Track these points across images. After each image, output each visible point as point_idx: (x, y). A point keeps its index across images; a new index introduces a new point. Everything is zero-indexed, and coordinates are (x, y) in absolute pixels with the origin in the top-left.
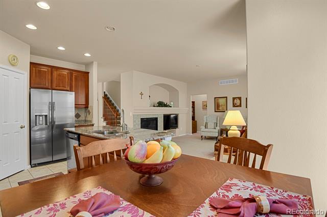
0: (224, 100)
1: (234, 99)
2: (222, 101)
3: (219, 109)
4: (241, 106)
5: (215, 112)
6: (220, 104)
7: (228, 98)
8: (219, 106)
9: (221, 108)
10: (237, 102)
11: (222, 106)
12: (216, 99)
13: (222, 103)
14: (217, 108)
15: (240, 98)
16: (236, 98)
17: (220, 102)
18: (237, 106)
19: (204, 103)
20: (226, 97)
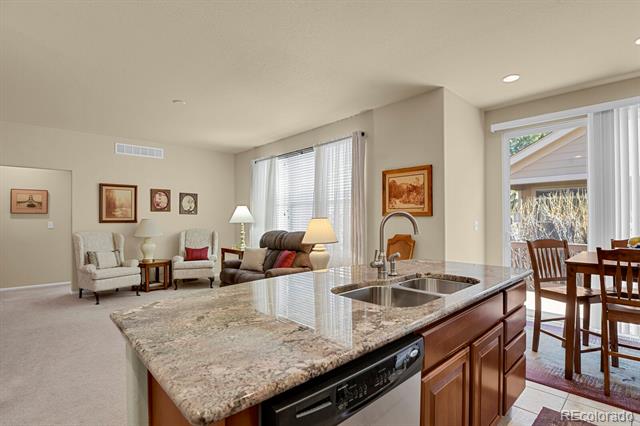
0: (129, 192)
1: (153, 192)
2: (122, 197)
3: (114, 216)
4: (169, 210)
5: (101, 221)
6: (117, 203)
7: (138, 189)
8: (115, 207)
9: (118, 213)
10: (162, 200)
11: (121, 207)
12: (104, 188)
13: (123, 201)
14: (107, 211)
15: (167, 193)
16: (160, 191)
17: (117, 198)
18: (162, 210)
19: (19, 196)
20: (136, 187)
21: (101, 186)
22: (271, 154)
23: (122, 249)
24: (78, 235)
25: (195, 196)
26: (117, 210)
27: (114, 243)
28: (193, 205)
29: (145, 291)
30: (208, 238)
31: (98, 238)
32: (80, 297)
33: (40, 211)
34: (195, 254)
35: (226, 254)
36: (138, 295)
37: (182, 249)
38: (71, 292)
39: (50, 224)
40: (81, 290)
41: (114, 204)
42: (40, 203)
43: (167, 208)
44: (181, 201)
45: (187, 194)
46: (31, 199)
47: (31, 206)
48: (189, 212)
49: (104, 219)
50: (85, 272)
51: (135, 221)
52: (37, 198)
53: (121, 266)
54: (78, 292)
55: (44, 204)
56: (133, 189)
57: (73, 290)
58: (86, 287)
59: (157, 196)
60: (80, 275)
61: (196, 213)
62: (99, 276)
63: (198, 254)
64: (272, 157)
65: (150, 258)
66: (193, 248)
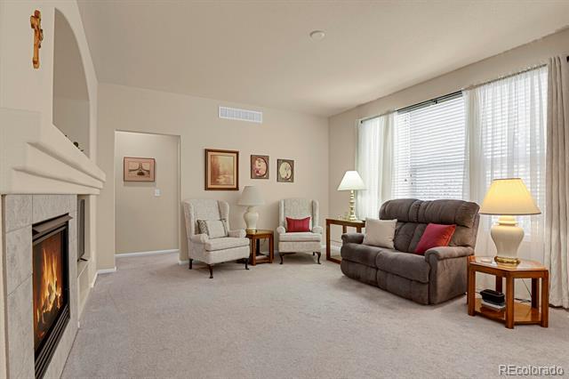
0: (231, 159)
1: (253, 158)
2: (225, 162)
3: (218, 183)
4: (267, 178)
5: (207, 188)
6: (221, 170)
7: (240, 154)
8: (218, 175)
9: (222, 180)
10: (261, 166)
11: (224, 173)
12: (210, 153)
13: (226, 168)
14: (212, 179)
15: (266, 159)
16: (259, 157)
17: (221, 165)
18: (261, 177)
19: (131, 164)
20: (237, 153)
21: (207, 151)
22: (387, 109)
23: (227, 218)
24: (188, 202)
25: (291, 163)
26: (221, 177)
27: (220, 212)
28: (290, 172)
29: (252, 265)
30: (308, 207)
31: (204, 206)
32: (191, 268)
33: (147, 179)
34: (298, 225)
35: (331, 225)
36: (247, 268)
37: (282, 219)
38: (180, 262)
39: (157, 193)
40: (191, 260)
41: (218, 171)
42: (148, 171)
43: (265, 176)
44: (278, 168)
45: (284, 161)
46: (141, 167)
47: (141, 174)
48: (286, 180)
49: (209, 186)
50: (199, 242)
51: (237, 189)
52: (146, 167)
53: (228, 236)
54: (188, 262)
55: (152, 172)
56: (235, 155)
57: (181, 259)
58: (196, 258)
59: (257, 162)
60: (191, 245)
61: (292, 181)
62: (213, 247)
63: (300, 225)
64: (389, 113)
65: (253, 229)
66: (293, 218)
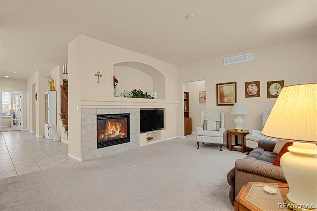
0: (232, 87)
1: (247, 84)
2: (228, 90)
3: (224, 101)
4: (259, 96)
5: (218, 105)
6: (225, 94)
7: (237, 84)
9: (226, 100)
10: (253, 89)
11: (228, 96)
12: (219, 86)
13: (229, 92)
14: (220, 99)
15: (257, 83)
16: (251, 83)
17: (225, 91)
18: (253, 96)
19: (201, 94)
20: (235, 83)
21: (217, 85)
23: (223, 121)
25: (281, 83)
26: (225, 98)
27: (221, 117)
36: (221, 150)
43: (257, 94)
44: (269, 88)
45: (274, 82)
46: (205, 96)
48: (276, 96)
49: (219, 103)
53: (219, 130)
59: (250, 86)
65: (239, 129)
